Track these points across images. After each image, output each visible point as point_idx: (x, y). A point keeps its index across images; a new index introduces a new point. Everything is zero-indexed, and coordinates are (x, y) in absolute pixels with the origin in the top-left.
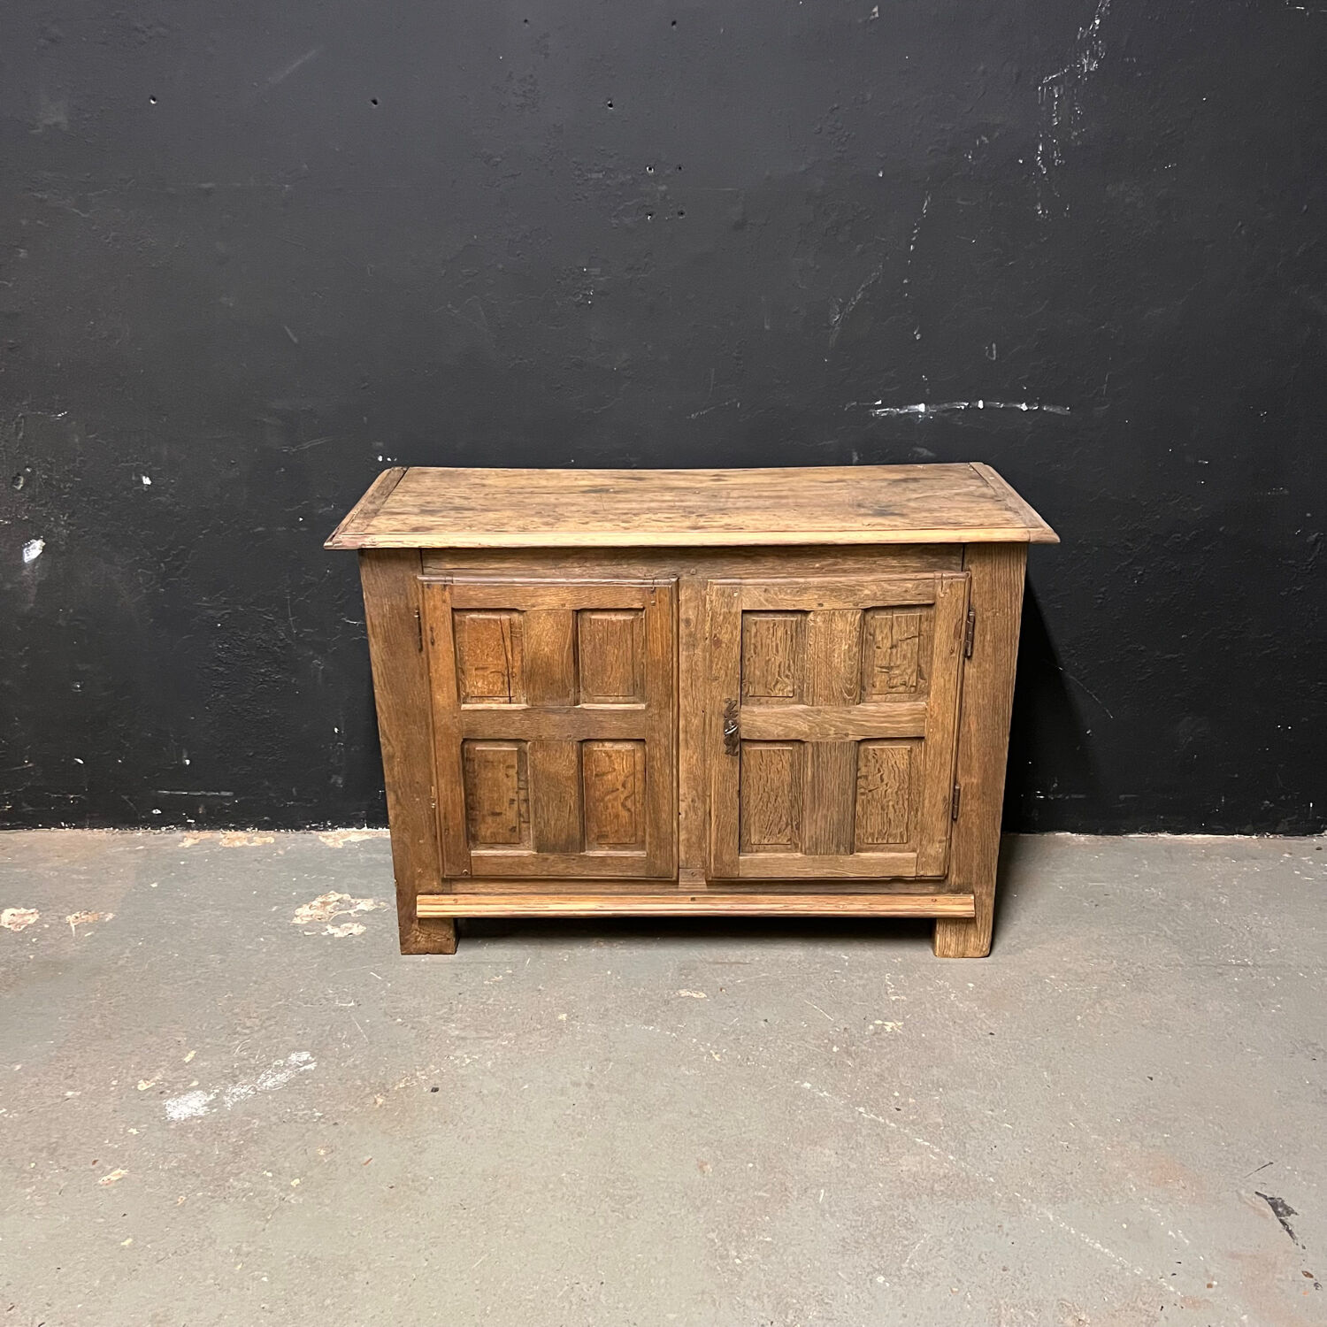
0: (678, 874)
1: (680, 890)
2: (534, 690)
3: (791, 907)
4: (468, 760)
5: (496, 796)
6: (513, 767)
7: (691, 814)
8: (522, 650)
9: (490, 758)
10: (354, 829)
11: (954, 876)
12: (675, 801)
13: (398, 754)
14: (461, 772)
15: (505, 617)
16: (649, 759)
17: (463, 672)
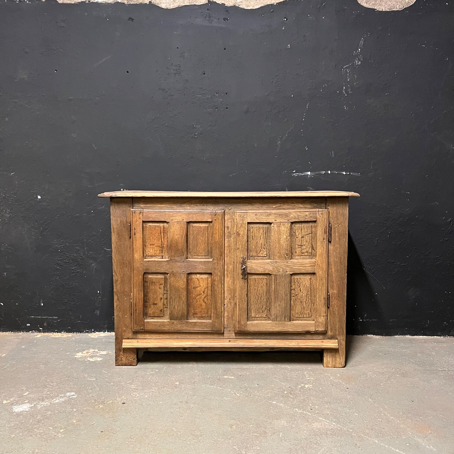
0: (224, 330)
1: (224, 337)
2: (171, 253)
3: (267, 344)
4: (146, 282)
5: (155, 297)
6: (162, 284)
7: (229, 304)
8: (167, 237)
9: (154, 280)
10: (102, 332)
11: (329, 332)
12: (223, 299)
13: (119, 279)
14: (142, 286)
15: (162, 225)
16: (213, 281)
17: (145, 246)
